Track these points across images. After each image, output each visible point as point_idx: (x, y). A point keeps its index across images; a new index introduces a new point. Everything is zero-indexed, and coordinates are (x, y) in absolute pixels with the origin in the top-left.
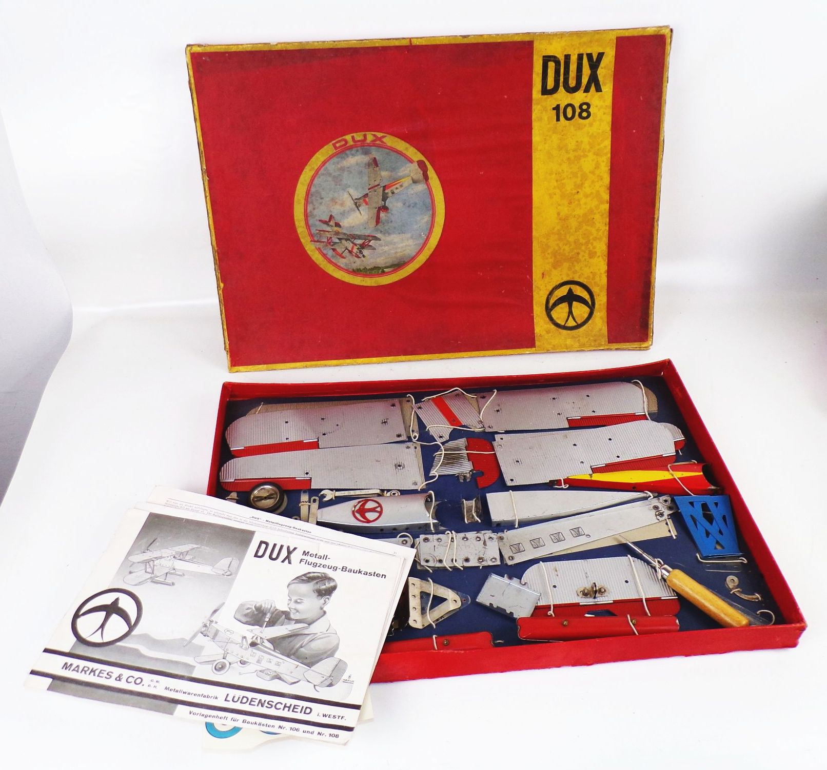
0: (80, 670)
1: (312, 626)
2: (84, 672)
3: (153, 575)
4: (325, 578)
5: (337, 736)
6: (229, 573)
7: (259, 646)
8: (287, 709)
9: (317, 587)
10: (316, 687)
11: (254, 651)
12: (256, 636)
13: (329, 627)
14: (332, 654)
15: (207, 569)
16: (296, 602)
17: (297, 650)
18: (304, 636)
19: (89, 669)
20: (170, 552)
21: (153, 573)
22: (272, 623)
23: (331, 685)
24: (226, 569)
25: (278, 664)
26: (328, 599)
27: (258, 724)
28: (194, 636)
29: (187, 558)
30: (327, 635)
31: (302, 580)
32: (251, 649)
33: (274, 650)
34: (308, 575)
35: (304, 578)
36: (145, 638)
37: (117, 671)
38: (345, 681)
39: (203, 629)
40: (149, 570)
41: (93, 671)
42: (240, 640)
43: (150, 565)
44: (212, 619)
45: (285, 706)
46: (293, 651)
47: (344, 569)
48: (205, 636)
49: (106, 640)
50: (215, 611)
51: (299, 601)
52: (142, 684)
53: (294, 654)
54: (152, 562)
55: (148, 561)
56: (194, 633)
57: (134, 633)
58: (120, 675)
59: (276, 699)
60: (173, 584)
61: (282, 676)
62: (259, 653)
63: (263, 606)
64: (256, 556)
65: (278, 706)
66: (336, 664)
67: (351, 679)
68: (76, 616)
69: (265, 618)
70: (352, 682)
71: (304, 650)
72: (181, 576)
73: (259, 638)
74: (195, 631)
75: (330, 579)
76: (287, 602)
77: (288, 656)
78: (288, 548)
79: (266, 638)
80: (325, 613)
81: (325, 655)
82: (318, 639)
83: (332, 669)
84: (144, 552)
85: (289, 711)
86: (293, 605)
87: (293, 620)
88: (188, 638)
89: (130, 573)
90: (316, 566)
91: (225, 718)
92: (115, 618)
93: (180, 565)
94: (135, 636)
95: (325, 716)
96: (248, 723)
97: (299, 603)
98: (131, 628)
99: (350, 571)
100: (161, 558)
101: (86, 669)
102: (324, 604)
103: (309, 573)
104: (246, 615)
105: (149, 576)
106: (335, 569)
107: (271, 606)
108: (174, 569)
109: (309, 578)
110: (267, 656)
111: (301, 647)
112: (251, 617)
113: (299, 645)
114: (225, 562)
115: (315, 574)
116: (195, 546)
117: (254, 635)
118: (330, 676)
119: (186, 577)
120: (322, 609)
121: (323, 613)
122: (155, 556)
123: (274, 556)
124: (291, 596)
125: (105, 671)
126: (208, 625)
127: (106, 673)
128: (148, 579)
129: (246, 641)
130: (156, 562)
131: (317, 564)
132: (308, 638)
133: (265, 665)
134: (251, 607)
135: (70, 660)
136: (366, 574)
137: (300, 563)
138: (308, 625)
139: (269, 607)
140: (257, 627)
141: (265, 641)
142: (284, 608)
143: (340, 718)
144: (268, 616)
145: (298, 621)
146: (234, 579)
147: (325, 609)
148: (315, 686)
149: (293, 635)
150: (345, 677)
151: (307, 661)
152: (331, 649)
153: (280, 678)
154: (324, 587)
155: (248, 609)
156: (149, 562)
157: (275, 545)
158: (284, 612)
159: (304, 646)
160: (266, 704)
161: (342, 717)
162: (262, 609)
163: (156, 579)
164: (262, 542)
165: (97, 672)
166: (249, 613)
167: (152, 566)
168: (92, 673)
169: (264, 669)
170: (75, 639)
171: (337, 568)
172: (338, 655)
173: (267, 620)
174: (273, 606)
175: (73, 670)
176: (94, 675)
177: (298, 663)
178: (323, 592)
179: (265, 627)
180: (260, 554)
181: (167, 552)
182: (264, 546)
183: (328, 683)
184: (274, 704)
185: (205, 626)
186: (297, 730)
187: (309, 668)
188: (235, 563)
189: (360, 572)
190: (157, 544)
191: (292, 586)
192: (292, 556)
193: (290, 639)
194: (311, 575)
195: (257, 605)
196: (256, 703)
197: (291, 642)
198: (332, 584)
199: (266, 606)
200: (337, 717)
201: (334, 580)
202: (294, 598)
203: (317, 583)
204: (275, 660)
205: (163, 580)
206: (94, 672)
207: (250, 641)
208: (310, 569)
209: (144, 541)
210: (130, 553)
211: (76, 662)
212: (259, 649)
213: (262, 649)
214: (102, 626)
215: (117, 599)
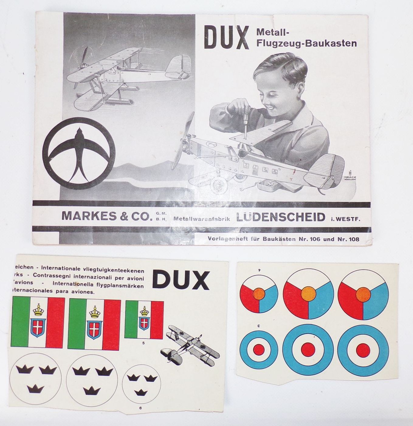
0: (81, 217)
1: (295, 121)
2: (85, 218)
3: (104, 95)
4: (291, 60)
5: (357, 239)
6: (185, 75)
7: (248, 155)
8: (300, 219)
9: (286, 72)
10: (321, 190)
11: (246, 161)
12: (241, 144)
13: (313, 118)
14: (325, 151)
15: (159, 76)
16: (269, 96)
17: (288, 152)
18: (290, 135)
19: (88, 213)
20: (111, 62)
21: (103, 92)
22: (252, 126)
23: (334, 185)
24: (180, 70)
25: (275, 172)
26: (302, 85)
27: (278, 239)
28: (178, 157)
29: (134, 66)
30: (313, 129)
31: (268, 67)
32: (241, 160)
33: (266, 157)
34: (272, 60)
35: (268, 64)
36: (128, 168)
37: (119, 211)
38: (347, 178)
39: (184, 147)
40: (97, 89)
41: (95, 215)
42: (226, 151)
43: (95, 83)
44: (189, 132)
45: (298, 216)
46: (285, 155)
47: (308, 43)
48: (189, 154)
49: (90, 180)
50: (188, 124)
51: (271, 94)
52: (149, 219)
53: (287, 158)
54: (96, 78)
55: (90, 79)
56: (176, 154)
57: (115, 165)
58: (123, 213)
59: (286, 210)
60: (131, 102)
61: (284, 184)
62: (251, 163)
63: (236, 107)
64: (207, 46)
65: (291, 217)
66: (332, 161)
67: (353, 175)
68: (46, 159)
69: (243, 121)
70: (354, 179)
71: (295, 151)
72: (136, 90)
73: (245, 146)
74: (177, 150)
75: (298, 60)
76: (259, 98)
77: (282, 161)
78: (238, 28)
79: (253, 145)
80: (303, 103)
81: (318, 154)
82: (304, 136)
83: (330, 168)
84: (81, 69)
85: (302, 220)
86: (268, 101)
87: (273, 118)
88: (172, 159)
89: (79, 96)
90: (276, 45)
91: (246, 239)
92: (87, 153)
93: (130, 77)
94: (118, 168)
95: (339, 219)
96: (269, 240)
97: (272, 96)
98: (111, 159)
99: (316, 44)
100: (103, 72)
101: (86, 214)
102: (299, 93)
103: (272, 56)
104: (222, 121)
105: (100, 96)
106: (298, 45)
107: (245, 106)
108: (125, 83)
109: (274, 63)
110: (261, 165)
111: (292, 148)
112: (228, 123)
113: (288, 146)
114: (175, 62)
115: (279, 57)
116: (135, 49)
117: (239, 143)
118: (330, 176)
119: (141, 90)
120: (299, 99)
121: (301, 104)
122: (97, 71)
123: (227, 43)
124: (260, 89)
125: (107, 212)
126: (187, 141)
127: (108, 214)
128: (101, 100)
129: (234, 151)
130: (101, 78)
131: (276, 42)
132: (295, 137)
133: (263, 176)
134: (224, 111)
135: (67, 209)
136: (334, 44)
137: (258, 45)
138: (290, 122)
139: (243, 107)
140: (239, 133)
141: (253, 148)
142: (259, 105)
143: (354, 219)
144: (246, 118)
145: (279, 119)
146: (193, 81)
147: (302, 98)
148: (319, 189)
149: (278, 137)
150: (346, 174)
151: (302, 163)
152: (322, 145)
153: (282, 187)
154: (293, 71)
155: (221, 114)
156: (92, 80)
157: (223, 28)
158: (260, 111)
159: (294, 146)
160: (279, 218)
161: (356, 219)
162: (236, 110)
163: (110, 99)
164: (207, 28)
165: (99, 215)
166: (223, 118)
167: (98, 83)
168: (95, 218)
169: (263, 180)
170: (59, 185)
171: (300, 43)
172: (330, 151)
173: (246, 123)
174: (247, 105)
175: (74, 219)
176: (98, 219)
177: (294, 168)
178: (295, 78)
179: (247, 132)
180: (210, 43)
181: (108, 63)
182: (210, 32)
183: (331, 183)
184: (286, 216)
185: (185, 142)
186: (318, 239)
187: (307, 171)
188: (187, 61)
189: (327, 44)
190: (91, 55)
191: (259, 77)
192: (246, 37)
193: (278, 141)
194: (276, 58)
195: (230, 107)
196: (269, 218)
197: (279, 145)
198: (301, 66)
199: (239, 106)
200: (351, 219)
201: (301, 60)
202: (266, 92)
203: (284, 67)
204: (270, 168)
205: (118, 99)
207: (237, 151)
208: (271, 51)
209: (75, 53)
210: (66, 73)
211: (73, 209)
212: (249, 158)
213: (252, 157)
214: (79, 164)
215: (79, 131)
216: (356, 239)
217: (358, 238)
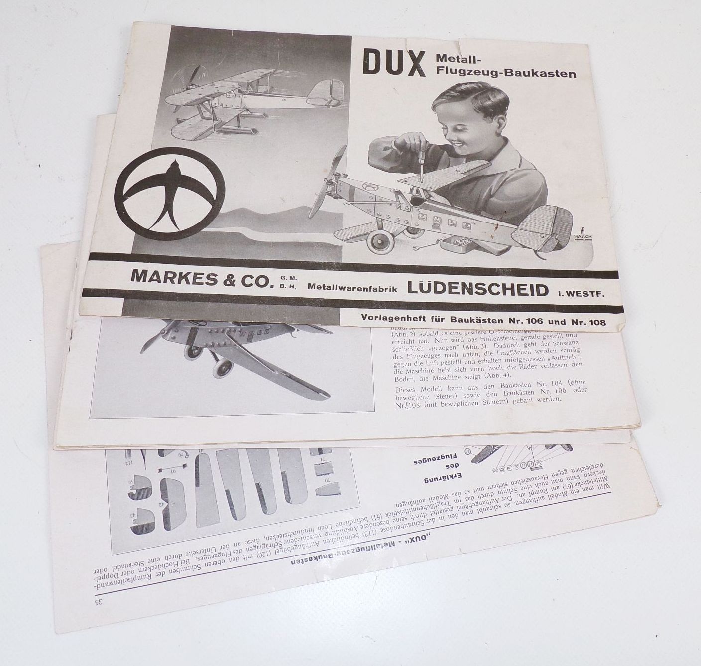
0: (162, 279)
2: (168, 281)
3: (216, 122)
4: (484, 90)
5: (603, 323)
6: (334, 102)
7: (425, 202)
8: (509, 292)
9: (479, 103)
10: (539, 253)
11: (422, 211)
12: (415, 188)
13: (521, 159)
14: (542, 202)
15: (299, 102)
16: (455, 130)
17: (487, 201)
18: (488, 179)
19: (175, 274)
20: (230, 84)
21: (215, 118)
22: (432, 165)
23: (559, 247)
24: (328, 96)
25: (467, 227)
26: (503, 119)
27: (475, 320)
28: (320, 201)
29: (261, 89)
30: (520, 173)
31: (453, 96)
32: (415, 209)
33: (452, 206)
34: (458, 89)
35: (453, 93)
36: (242, 214)
37: (222, 272)
38: (578, 238)
39: (329, 189)
40: (207, 115)
41: (183, 277)
42: (393, 197)
43: (205, 107)
44: (337, 171)
45: (505, 289)
46: (481, 204)
47: (508, 72)
48: (336, 198)
49: (183, 226)
50: (337, 160)
51: (459, 128)
52: (269, 285)
53: (484, 208)
54: (207, 102)
55: (199, 102)
56: (316, 197)
57: (223, 210)
58: (228, 276)
59: (487, 280)
60: (255, 131)
61: (481, 244)
62: (431, 214)
63: (408, 142)
64: (366, 70)
65: (495, 289)
66: (553, 214)
67: (586, 234)
68: (120, 198)
69: (418, 159)
70: (589, 239)
71: (496, 200)
72: (263, 118)
73: (421, 191)
74: (318, 193)
75: (494, 90)
76: (441, 133)
77: (477, 212)
78: (411, 53)
79: (433, 190)
80: (506, 140)
81: (532, 205)
82: (510, 181)
83: (550, 223)
84: (187, 89)
85: (513, 294)
86: (454, 136)
87: (464, 156)
88: (311, 204)
89: (179, 122)
90: (464, 73)
91: (422, 319)
93: (254, 102)
94: (226, 214)
95: (570, 294)
96: (461, 320)
97: (460, 131)
98: (216, 203)
99: (519, 74)
100: (218, 94)
101: (170, 275)
102: (499, 128)
103: (459, 85)
104: (386, 159)
105: (210, 124)
106: (495, 74)
107: (420, 141)
108: (248, 109)
109: (462, 92)
110: (445, 218)
111: (490, 195)
112: (396, 161)
113: (486, 193)
114: (322, 88)
115: (468, 86)
116: (266, 71)
117: (412, 187)
118: (552, 234)
119: (270, 118)
120: (499, 135)
121: (503, 142)
122: (209, 93)
123: (395, 67)
124: (443, 122)
125: (203, 274)
126: (333, 181)
127: (204, 277)
128: (211, 128)
129: (403, 197)
130: (214, 102)
131: (464, 71)
132: (495, 183)
133: (447, 230)
134: (390, 146)
135: (140, 266)
136: (544, 74)
137: (438, 73)
138: (487, 162)
139: (418, 143)
140: (413, 174)
141: (433, 194)
142: (440, 141)
143: (595, 294)
144: (421, 155)
145: (470, 158)
146: (347, 109)
147: (503, 134)
148: (535, 252)
149: (472, 180)
150: (575, 231)
151: (509, 216)
152: (538, 192)
153: (479, 248)
154: (489, 103)
155: (386, 149)
156: (201, 103)
157: (389, 53)
159: (494, 194)
160: (475, 290)
161: (598, 293)
162: (408, 146)
163: (224, 127)
164: (367, 52)
165: (190, 278)
166: (389, 155)
167: (209, 108)
168: (183, 281)
169: (448, 236)
170: (132, 234)
171: (496, 72)
173: (422, 162)
174: (423, 140)
175: (150, 281)
176: (188, 283)
177: (495, 222)
178: (491, 110)
179: (424, 173)
180: (372, 66)
181: (224, 85)
182: (372, 56)
183: (554, 244)
184: (486, 287)
185: (330, 183)
186: (540, 321)
187: (516, 227)
188: (339, 86)
189: (534, 74)
190: (202, 74)
191: (440, 107)
192: (422, 64)
193: (471, 186)
194: (463, 87)
195: (399, 142)
196: (459, 289)
197: (472, 190)
198: (500, 97)
199: (412, 141)
200: (590, 294)
201: (500, 91)
202: (450, 125)
203: (476, 98)
204: (460, 221)
205: (236, 128)
206: (186, 277)
207: (409, 197)
208: (457, 79)
209: (181, 72)
210: (165, 93)
211: (151, 267)
212: (428, 207)
213: (432, 206)
214: (168, 207)
215: (175, 165)
216: (600, 322)
217: (604, 321)
